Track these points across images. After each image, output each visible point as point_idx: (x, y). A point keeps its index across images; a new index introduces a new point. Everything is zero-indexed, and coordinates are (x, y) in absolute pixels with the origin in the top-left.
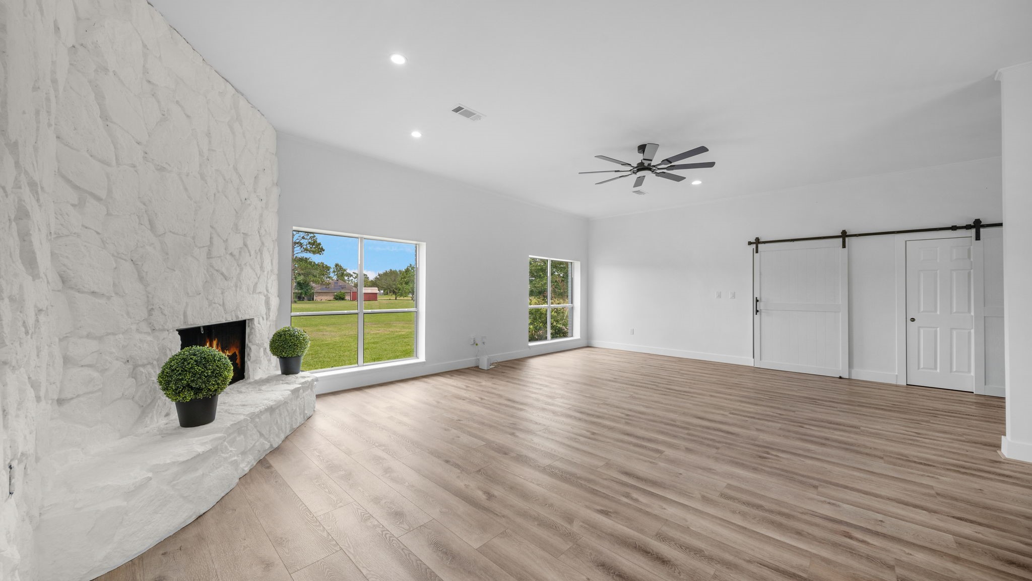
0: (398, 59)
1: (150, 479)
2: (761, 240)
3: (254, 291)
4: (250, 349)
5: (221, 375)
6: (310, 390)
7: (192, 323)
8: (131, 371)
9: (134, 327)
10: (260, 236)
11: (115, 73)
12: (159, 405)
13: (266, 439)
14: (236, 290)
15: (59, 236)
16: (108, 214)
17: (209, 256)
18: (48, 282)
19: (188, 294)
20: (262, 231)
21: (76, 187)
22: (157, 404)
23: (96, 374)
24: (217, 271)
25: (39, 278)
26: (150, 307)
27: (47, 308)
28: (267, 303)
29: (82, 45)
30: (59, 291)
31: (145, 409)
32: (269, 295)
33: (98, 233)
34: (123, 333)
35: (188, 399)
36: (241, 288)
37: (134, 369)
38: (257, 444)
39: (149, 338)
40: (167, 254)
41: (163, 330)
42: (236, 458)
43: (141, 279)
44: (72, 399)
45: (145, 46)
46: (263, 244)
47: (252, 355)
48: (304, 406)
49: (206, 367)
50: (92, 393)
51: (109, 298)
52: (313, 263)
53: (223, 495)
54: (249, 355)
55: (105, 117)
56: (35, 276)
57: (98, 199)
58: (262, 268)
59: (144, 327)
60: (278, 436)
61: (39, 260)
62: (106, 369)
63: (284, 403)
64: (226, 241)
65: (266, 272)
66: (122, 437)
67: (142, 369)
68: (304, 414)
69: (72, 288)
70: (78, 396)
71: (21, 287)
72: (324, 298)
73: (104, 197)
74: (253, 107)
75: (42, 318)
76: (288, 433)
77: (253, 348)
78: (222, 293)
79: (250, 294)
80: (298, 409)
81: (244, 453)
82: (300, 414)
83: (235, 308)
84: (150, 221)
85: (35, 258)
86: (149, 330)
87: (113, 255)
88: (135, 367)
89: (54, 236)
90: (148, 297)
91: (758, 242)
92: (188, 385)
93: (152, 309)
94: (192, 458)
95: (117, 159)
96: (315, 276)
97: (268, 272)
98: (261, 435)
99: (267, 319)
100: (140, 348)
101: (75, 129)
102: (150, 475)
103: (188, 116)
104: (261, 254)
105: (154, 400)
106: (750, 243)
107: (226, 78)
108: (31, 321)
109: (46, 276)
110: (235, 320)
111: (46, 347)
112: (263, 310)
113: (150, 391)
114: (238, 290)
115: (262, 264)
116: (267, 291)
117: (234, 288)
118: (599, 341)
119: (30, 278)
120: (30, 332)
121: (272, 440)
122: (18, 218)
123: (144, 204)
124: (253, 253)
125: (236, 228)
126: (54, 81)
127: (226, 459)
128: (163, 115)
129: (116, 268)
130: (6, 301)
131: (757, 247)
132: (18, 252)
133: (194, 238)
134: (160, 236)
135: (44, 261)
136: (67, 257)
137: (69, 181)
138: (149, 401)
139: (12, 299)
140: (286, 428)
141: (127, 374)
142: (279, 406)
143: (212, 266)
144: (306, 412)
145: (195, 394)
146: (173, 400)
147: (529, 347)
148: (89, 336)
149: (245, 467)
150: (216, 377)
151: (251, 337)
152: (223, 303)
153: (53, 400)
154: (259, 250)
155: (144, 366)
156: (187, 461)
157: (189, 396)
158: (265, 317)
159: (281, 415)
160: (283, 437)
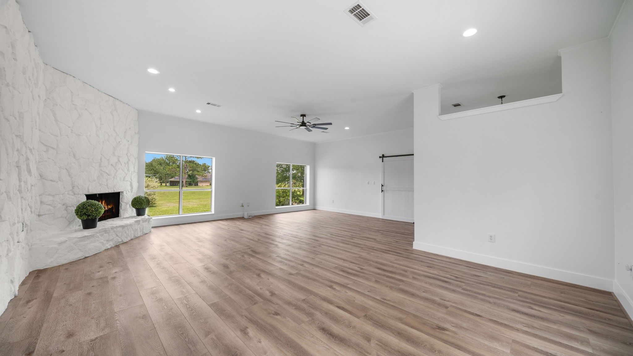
0: (172, 90)
1: (67, 241)
2: (385, 155)
3: (124, 180)
4: (122, 204)
5: (98, 211)
6: (147, 222)
7: (92, 192)
8: (65, 208)
9: (66, 193)
10: (128, 157)
11: (60, 105)
12: (76, 222)
13: (120, 238)
14: (114, 180)
15: (39, 162)
16: (57, 153)
17: (100, 166)
18: (35, 177)
19: (90, 181)
20: (129, 154)
21: (46, 145)
22: (75, 221)
23: (52, 208)
24: (104, 172)
25: (32, 176)
26: (73, 186)
27: (35, 185)
28: (131, 185)
29: (48, 98)
30: (39, 180)
31: (70, 222)
32: (132, 182)
33: (53, 160)
34: (62, 194)
35: (85, 219)
36: (116, 179)
37: (66, 208)
38: (115, 239)
39: (73, 197)
40: (80, 166)
41: (79, 194)
42: (103, 241)
43: (69, 175)
44: (43, 215)
45: (72, 92)
46: (129, 160)
47: (122, 207)
48: (143, 229)
49: (92, 207)
50: (50, 214)
51: (57, 182)
52: (197, 164)
53: (96, 253)
54: (121, 207)
55: (56, 120)
56: (31, 176)
57: (54, 149)
58: (128, 170)
59: (71, 193)
60: (126, 238)
61: (32, 171)
62: (55, 207)
63: (131, 225)
64: (108, 160)
65: (131, 172)
66: (61, 231)
67: (69, 208)
68: (143, 232)
69: (43, 179)
70: (45, 214)
71: (27, 179)
72: (204, 184)
73: (55, 148)
74: (124, 103)
75: (33, 188)
76: (132, 237)
77: (123, 204)
78: (107, 181)
79: (121, 181)
80: (139, 229)
81: (108, 241)
82: (140, 231)
83: (113, 187)
84: (73, 155)
85: (31, 171)
86: (73, 194)
87: (59, 167)
88: (67, 207)
89: (37, 162)
90: (72, 182)
91: (383, 156)
92: (85, 213)
93: (74, 186)
94: (83, 237)
95: (60, 134)
96: (198, 172)
97: (132, 172)
98: (117, 236)
99: (131, 192)
100: (69, 200)
101: (45, 126)
102: (67, 239)
103: (90, 113)
104: (128, 164)
105: (74, 220)
106: (380, 157)
107: (109, 95)
108: (29, 188)
109: (34, 175)
110: (113, 192)
111: (34, 197)
112: (129, 188)
113: (73, 216)
114: (115, 179)
115: (128, 168)
116: (131, 180)
117: (113, 179)
118: (320, 207)
119: (29, 176)
120: (29, 191)
121: (122, 239)
122: (26, 160)
123: (71, 149)
124: (123, 164)
125: (114, 154)
126: (38, 113)
127: (98, 240)
128: (80, 115)
129: (60, 172)
130: (23, 182)
131: (383, 159)
132: (26, 169)
133: (92, 159)
134: (78, 159)
135: (34, 171)
136: (42, 169)
137: (43, 144)
138: (72, 220)
139: (24, 182)
140: (131, 235)
141: (64, 209)
142: (127, 226)
143: (101, 170)
144: (144, 231)
145: (88, 217)
146: (80, 219)
147: (276, 208)
148: (49, 195)
149: (108, 246)
150: (96, 211)
151: (122, 199)
152: (107, 185)
153: (37, 214)
154: (127, 162)
155: (70, 207)
156: (81, 237)
157: (85, 218)
158: (130, 191)
159: (128, 230)
160: (129, 239)
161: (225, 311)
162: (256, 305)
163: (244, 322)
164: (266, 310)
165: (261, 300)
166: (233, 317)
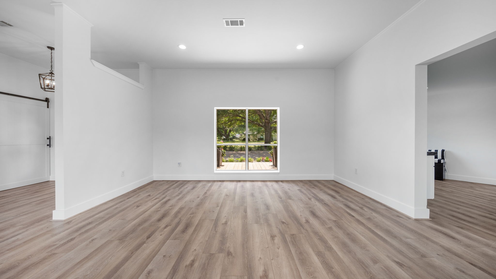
161: (319, 239)
162: (293, 234)
163: (306, 226)
164: (288, 227)
165: (286, 236)
166: (313, 232)
